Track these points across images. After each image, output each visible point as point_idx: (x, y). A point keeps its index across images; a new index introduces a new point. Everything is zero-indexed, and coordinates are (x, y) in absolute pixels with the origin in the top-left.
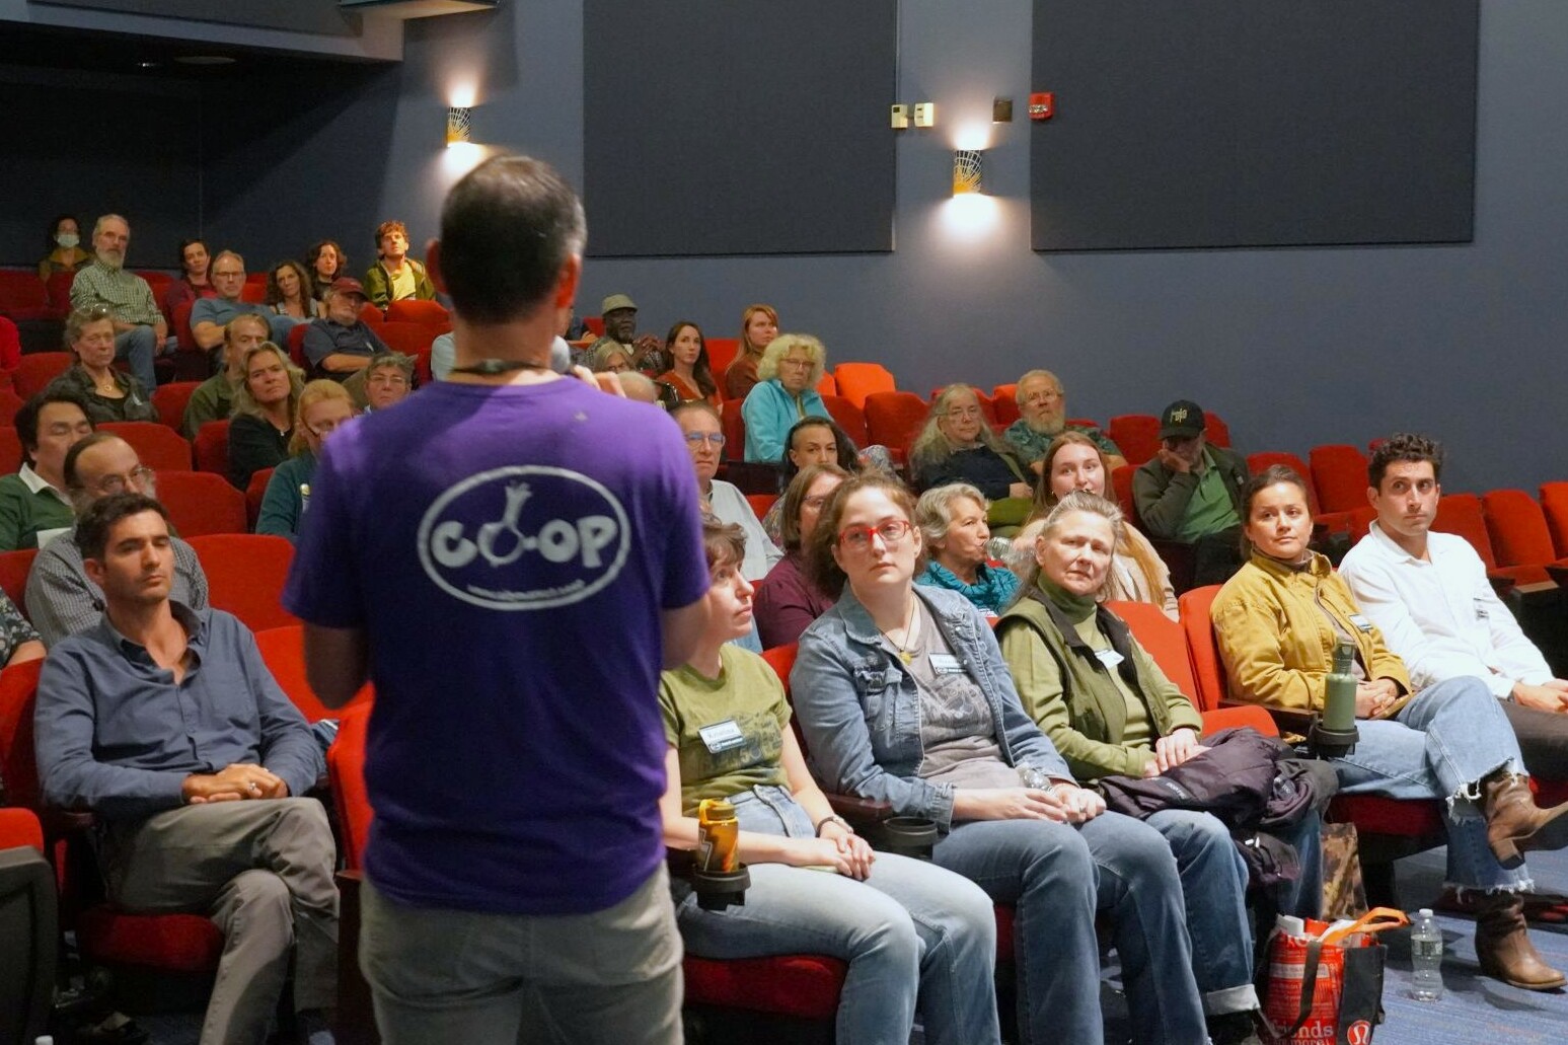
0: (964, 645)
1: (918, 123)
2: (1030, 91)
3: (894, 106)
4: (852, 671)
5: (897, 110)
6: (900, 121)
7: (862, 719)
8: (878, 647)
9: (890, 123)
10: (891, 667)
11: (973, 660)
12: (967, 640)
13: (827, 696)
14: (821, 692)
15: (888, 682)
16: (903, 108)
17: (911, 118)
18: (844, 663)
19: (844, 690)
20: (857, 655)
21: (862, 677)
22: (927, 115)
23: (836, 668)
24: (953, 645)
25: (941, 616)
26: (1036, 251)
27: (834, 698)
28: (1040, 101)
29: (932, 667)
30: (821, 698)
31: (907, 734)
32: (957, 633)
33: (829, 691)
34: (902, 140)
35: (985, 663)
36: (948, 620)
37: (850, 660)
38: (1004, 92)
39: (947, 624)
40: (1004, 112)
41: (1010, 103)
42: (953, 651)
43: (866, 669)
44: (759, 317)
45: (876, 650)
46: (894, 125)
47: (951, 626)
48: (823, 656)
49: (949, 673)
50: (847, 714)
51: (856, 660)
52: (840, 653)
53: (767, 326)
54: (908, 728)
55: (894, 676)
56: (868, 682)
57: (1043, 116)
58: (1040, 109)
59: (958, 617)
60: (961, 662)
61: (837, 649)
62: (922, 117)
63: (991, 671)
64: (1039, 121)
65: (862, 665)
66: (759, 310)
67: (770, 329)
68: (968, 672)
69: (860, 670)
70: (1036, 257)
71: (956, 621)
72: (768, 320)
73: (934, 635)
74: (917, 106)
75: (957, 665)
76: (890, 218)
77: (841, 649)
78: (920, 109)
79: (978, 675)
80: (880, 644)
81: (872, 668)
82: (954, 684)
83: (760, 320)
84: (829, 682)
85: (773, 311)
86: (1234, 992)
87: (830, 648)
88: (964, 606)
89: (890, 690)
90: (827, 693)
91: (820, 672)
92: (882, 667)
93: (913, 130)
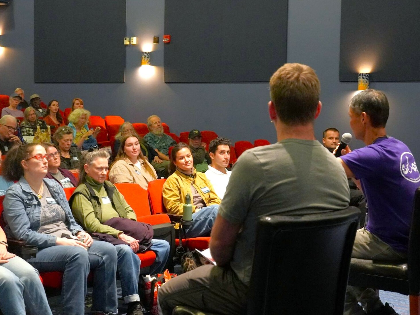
0: (56, 194)
1: (132, 43)
2: (164, 34)
3: (125, 38)
4: (23, 200)
5: (126, 39)
6: (127, 42)
7: (26, 214)
8: (31, 193)
9: (124, 43)
10: (35, 200)
11: (59, 199)
12: (57, 193)
13: (15, 207)
14: (13, 206)
15: (33, 204)
16: (128, 39)
17: (130, 42)
18: (21, 198)
19: (20, 205)
20: (25, 195)
21: (26, 202)
22: (134, 41)
23: (18, 199)
24: (53, 195)
25: (49, 186)
26: (165, 82)
27: (17, 207)
28: (166, 37)
29: (47, 201)
30: (13, 207)
31: (36, 220)
32: (54, 191)
33: (16, 205)
34: (127, 48)
35: (63, 200)
36: (52, 187)
37: (23, 197)
38: (157, 35)
39: (51, 189)
40: (156, 40)
41: (158, 38)
42: (53, 197)
43: (27, 200)
44: (77, 102)
45: (31, 194)
46: (125, 44)
47: (52, 189)
48: (15, 195)
49: (52, 203)
50: (21, 212)
51: (24, 196)
52: (20, 195)
53: (79, 105)
54: (37, 219)
55: (35, 202)
56: (28, 204)
57: (167, 42)
58: (166, 40)
59: (55, 186)
60: (56, 200)
61: (19, 194)
62: (133, 41)
63: (65, 202)
64: (166, 43)
65: (26, 198)
66: (77, 100)
67: (80, 106)
68: (58, 203)
69: (25, 200)
70: (165, 84)
71: (54, 188)
72: (80, 103)
73: (47, 192)
74: (132, 38)
75: (55, 201)
76: (124, 71)
77: (20, 194)
78: (132, 39)
79: (61, 203)
80: (32, 193)
81: (29, 200)
82: (53, 206)
83: (78, 103)
84: (16, 203)
85: (82, 100)
86: (131, 296)
87: (17, 193)
88: (56, 184)
89: (33, 206)
90: (15, 206)
91: (13, 200)
92: (32, 199)
93: (130, 45)
